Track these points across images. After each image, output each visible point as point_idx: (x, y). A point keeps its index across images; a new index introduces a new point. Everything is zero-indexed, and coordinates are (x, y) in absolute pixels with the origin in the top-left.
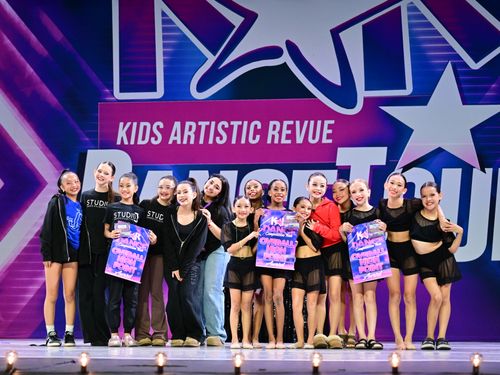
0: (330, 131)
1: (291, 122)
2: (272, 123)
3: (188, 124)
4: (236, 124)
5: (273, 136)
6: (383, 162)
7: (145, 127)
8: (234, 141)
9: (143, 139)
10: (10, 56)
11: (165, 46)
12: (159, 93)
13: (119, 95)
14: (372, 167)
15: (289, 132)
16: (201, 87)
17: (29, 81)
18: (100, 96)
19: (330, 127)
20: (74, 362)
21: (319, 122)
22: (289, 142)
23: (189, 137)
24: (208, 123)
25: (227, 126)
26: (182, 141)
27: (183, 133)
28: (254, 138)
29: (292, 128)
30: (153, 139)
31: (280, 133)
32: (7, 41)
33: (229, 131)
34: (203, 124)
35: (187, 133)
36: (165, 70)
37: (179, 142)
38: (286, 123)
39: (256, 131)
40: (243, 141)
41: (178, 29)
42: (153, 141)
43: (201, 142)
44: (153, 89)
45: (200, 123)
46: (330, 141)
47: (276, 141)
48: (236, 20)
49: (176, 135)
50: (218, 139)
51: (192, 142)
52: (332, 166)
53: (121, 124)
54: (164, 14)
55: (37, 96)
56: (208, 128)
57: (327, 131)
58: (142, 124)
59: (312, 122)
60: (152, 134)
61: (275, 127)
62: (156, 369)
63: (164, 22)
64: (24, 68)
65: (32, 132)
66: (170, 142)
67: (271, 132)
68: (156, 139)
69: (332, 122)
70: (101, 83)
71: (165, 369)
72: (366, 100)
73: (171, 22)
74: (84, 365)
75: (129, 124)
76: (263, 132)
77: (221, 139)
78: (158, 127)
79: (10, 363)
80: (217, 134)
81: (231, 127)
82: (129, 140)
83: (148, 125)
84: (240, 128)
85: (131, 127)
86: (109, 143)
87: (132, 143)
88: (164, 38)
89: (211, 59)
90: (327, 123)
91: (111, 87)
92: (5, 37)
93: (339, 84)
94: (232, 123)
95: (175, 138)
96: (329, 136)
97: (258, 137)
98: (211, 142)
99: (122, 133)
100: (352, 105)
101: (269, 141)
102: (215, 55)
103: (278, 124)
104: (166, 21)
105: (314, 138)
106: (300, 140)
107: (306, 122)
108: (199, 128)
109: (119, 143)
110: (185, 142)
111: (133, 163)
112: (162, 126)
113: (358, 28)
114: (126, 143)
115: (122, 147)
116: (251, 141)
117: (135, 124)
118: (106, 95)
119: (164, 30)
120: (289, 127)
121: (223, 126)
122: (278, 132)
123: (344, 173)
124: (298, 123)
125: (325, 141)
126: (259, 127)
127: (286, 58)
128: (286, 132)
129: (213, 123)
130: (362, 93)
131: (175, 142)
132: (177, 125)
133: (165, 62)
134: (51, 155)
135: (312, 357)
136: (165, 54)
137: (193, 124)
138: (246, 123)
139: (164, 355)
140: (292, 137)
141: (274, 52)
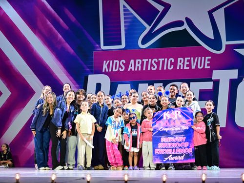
0: (209, 62)
1: (189, 58)
2: (179, 59)
3: (137, 61)
4: (161, 60)
5: (180, 66)
6: (236, 77)
7: (116, 63)
8: (160, 69)
9: (116, 69)
10: (50, 30)
11: (125, 22)
12: (123, 46)
13: (103, 47)
14: (230, 79)
15: (188, 63)
16: (143, 42)
17: (60, 42)
18: (94, 48)
19: (209, 60)
20: (84, 179)
21: (203, 58)
22: (188, 68)
23: (138, 67)
24: (147, 60)
25: (157, 61)
26: (135, 69)
27: (135, 65)
28: (170, 67)
29: (189, 61)
30: (120, 69)
31: (184, 64)
32: (49, 23)
33: (158, 63)
34: (145, 60)
35: (137, 65)
36: (126, 34)
37: (133, 70)
38: (186, 59)
39: (172, 63)
40: (165, 69)
41: (131, 14)
42: (120, 70)
43: (144, 69)
44: (120, 44)
45: (143, 60)
46: (209, 67)
47: (182, 68)
48: (160, 8)
49: (131, 66)
50: (152, 68)
51: (140, 69)
52: (210, 80)
53: (105, 62)
54: (124, 7)
55: (63, 49)
56: (147, 62)
57: (207, 62)
58: (115, 61)
59: (200, 58)
60: (120, 66)
61: (181, 61)
62: (124, 182)
63: (124, 10)
64: (57, 35)
65: (62, 67)
66: (129, 70)
67: (179, 64)
68: (122, 69)
69: (210, 58)
70: (94, 41)
71: (128, 182)
72: (227, 46)
73: (128, 10)
74: (89, 180)
75: (108, 61)
76: (175, 64)
77: (154, 67)
78: (123, 62)
79: (53, 179)
80: (152, 65)
81: (159, 62)
82: (109, 70)
83: (118, 61)
84: (163, 62)
85: (109, 63)
86: (99, 71)
87: (110, 70)
88: (125, 18)
89: (148, 28)
90: (207, 58)
91: (99, 43)
92: (48, 21)
93: (213, 38)
94: (159, 59)
95: (131, 68)
96: (208, 65)
97: (172, 66)
98: (149, 69)
99: (105, 66)
100: (220, 49)
101: (178, 68)
102: (150, 26)
103: (182, 59)
104: (126, 10)
105: (201, 66)
106: (193, 67)
107: (196, 58)
108: (143, 62)
109: (104, 71)
110: (136, 70)
111: (111, 80)
112: (124, 62)
113: (222, 10)
114: (107, 71)
115: (105, 73)
116: (169, 68)
117: (111, 61)
118: (97, 47)
119: (125, 14)
120: (188, 61)
121: (155, 61)
122: (182, 63)
123: (216, 83)
124: (192, 58)
125: (206, 67)
126: (173, 61)
127: (186, 26)
128: (186, 63)
129: (150, 60)
130: (225, 43)
131: (131, 69)
132: (132, 61)
133: (125, 30)
134: (71, 78)
135: (201, 176)
136: (125, 26)
137: (140, 61)
138: (166, 59)
139: (128, 175)
140: (189, 65)
141: (180, 23)
